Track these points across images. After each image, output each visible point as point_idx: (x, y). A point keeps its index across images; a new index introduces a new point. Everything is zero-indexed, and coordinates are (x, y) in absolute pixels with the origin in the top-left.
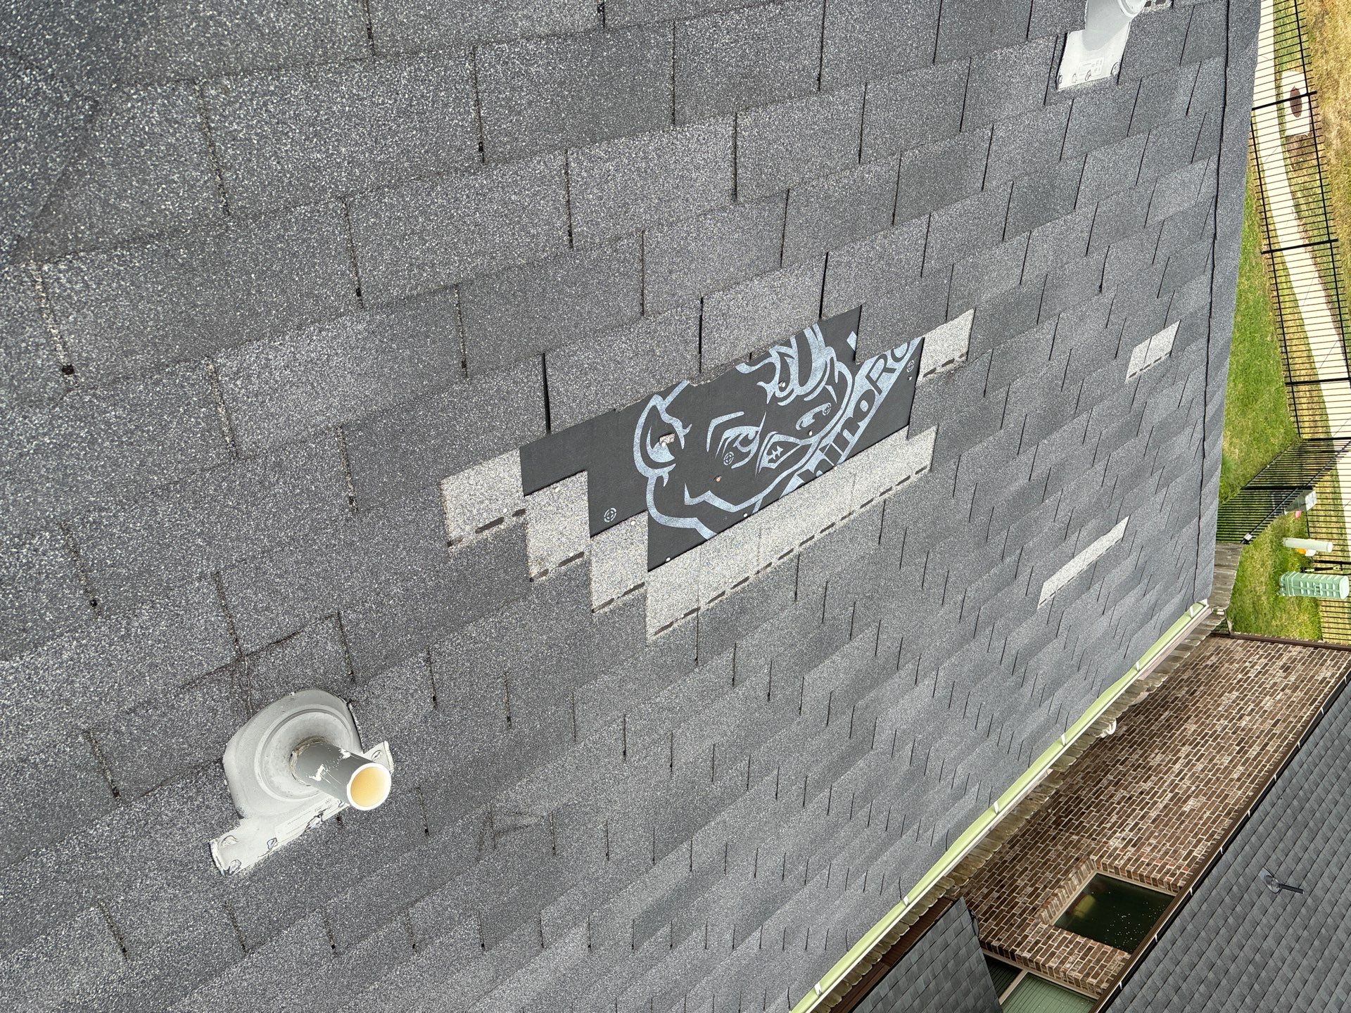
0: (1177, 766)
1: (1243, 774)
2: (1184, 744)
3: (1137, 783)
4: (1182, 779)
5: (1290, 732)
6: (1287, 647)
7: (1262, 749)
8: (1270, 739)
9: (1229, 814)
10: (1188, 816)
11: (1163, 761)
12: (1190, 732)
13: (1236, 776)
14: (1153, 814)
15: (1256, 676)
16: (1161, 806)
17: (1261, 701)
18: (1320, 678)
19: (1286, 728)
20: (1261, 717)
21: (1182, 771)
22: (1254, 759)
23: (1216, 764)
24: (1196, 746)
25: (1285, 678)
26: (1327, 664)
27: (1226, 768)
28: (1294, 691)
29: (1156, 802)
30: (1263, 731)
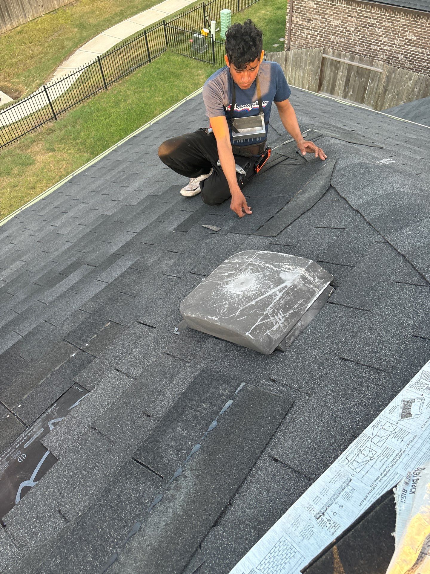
0: (386, 48)
1: (388, 22)
2: (370, 49)
3: (400, 61)
4: (394, 44)
5: (356, 9)
6: (294, 23)
7: (370, 18)
8: (363, 16)
9: (416, 22)
10: (419, 36)
11: (383, 54)
12: (361, 48)
13: (390, 24)
14: (420, 50)
15: (317, 31)
16: (414, 48)
17: (335, 25)
18: (315, 6)
19: (353, 12)
20: (346, 23)
21: (388, 46)
22: (377, 19)
23: (383, 34)
24: (371, 44)
25: (317, 19)
26: (304, 5)
27: (384, 29)
28: (327, 14)
29: (412, 51)
30: (357, 20)
